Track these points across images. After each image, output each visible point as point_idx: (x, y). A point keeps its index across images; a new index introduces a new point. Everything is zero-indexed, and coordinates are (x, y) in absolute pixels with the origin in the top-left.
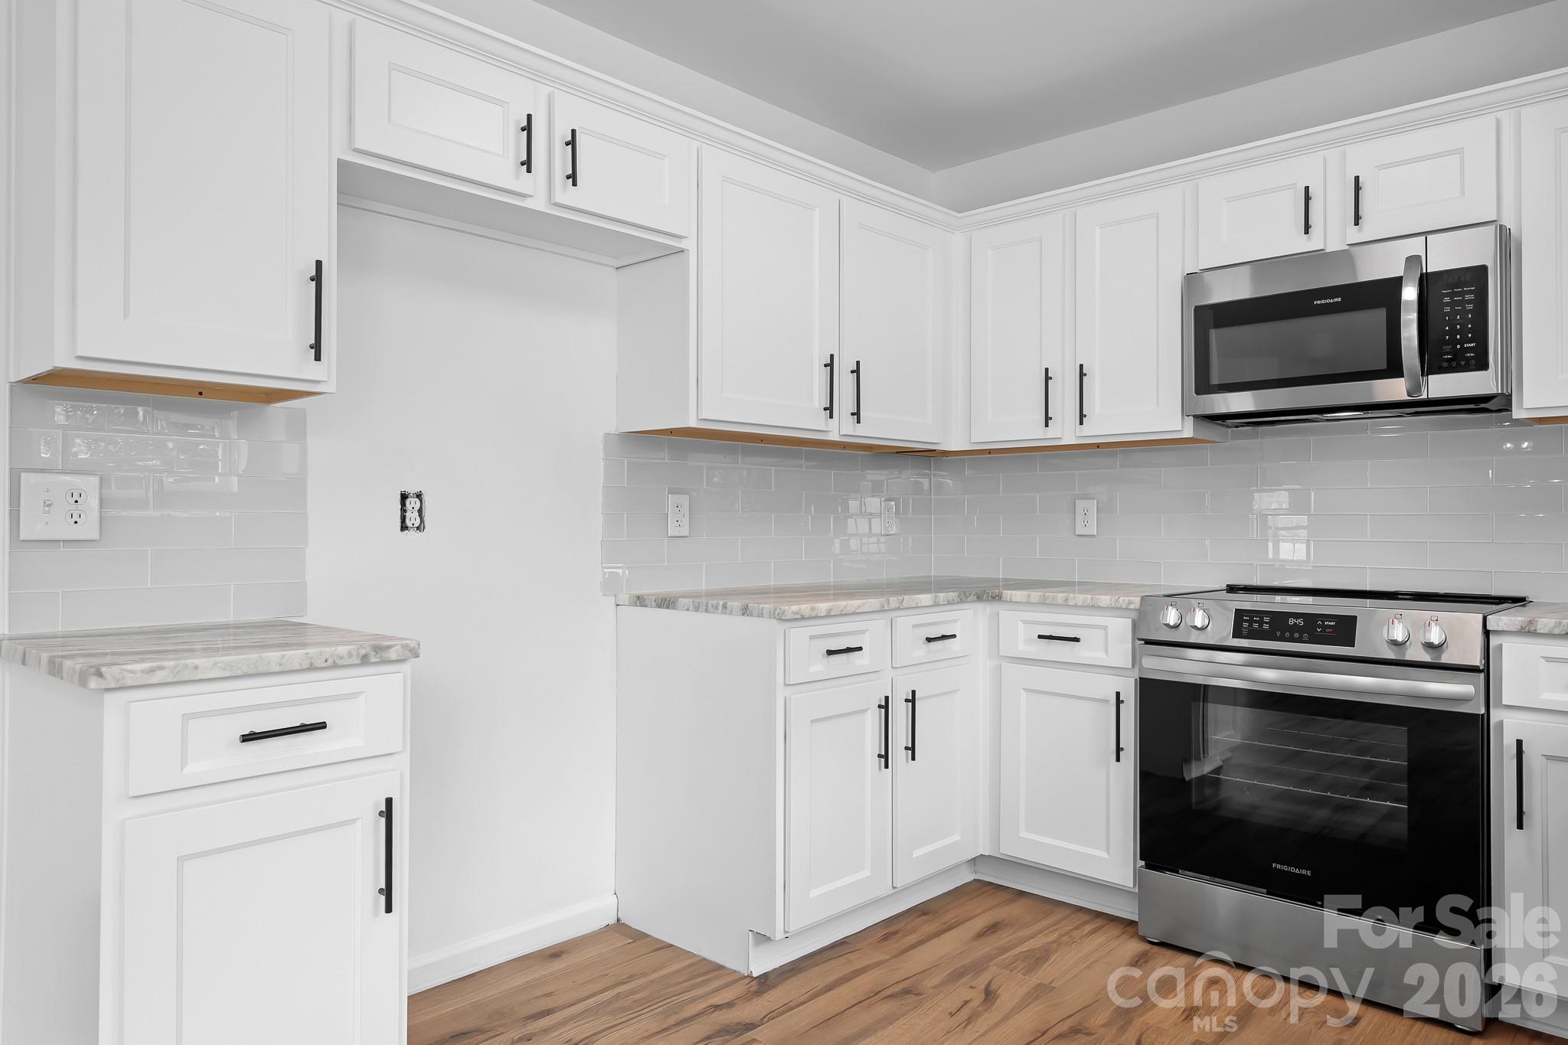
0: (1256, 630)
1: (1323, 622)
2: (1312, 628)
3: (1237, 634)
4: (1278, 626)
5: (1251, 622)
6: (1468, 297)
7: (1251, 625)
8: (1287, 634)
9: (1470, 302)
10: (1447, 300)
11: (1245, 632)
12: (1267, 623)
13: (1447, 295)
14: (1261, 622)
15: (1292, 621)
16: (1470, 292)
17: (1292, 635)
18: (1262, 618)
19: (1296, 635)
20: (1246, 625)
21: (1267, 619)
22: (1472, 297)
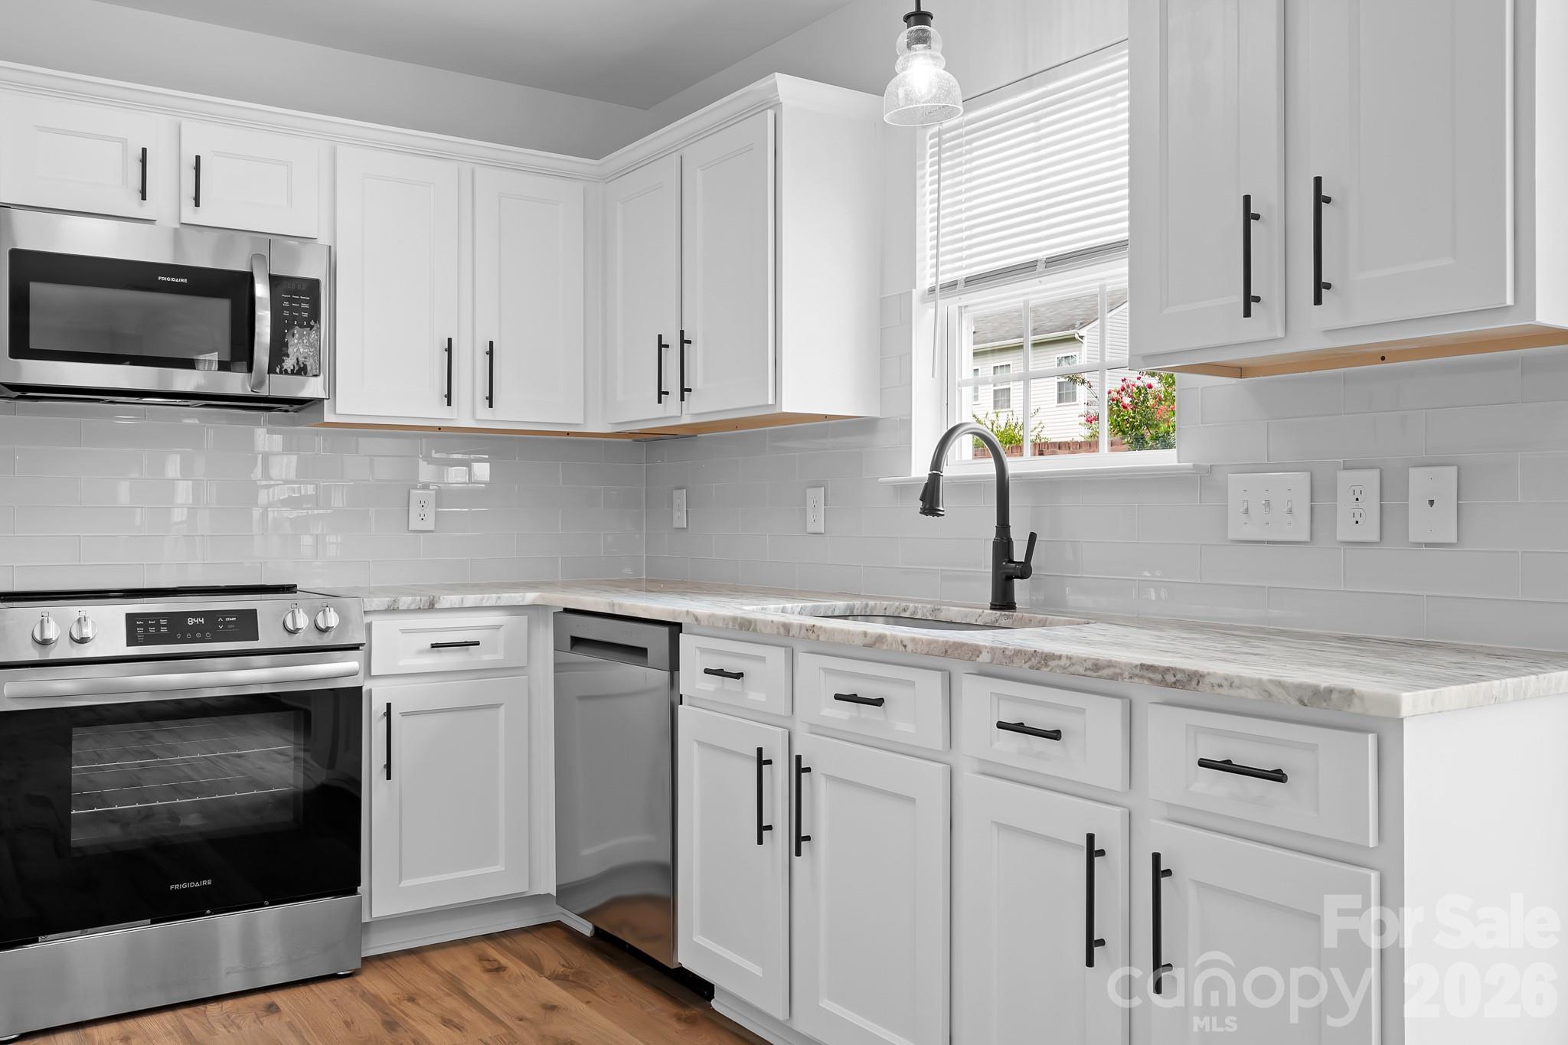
0: (153, 635)
1: (224, 618)
2: (214, 626)
3: (132, 640)
4: (176, 627)
5: (146, 626)
6: (304, 305)
7: (146, 630)
8: (189, 636)
9: (305, 310)
10: (286, 304)
11: (140, 638)
12: (164, 626)
13: (286, 299)
14: (158, 626)
15: (191, 621)
16: (306, 301)
17: (193, 635)
18: (158, 622)
19: (198, 635)
20: (140, 630)
21: (163, 622)
22: (306, 306)
